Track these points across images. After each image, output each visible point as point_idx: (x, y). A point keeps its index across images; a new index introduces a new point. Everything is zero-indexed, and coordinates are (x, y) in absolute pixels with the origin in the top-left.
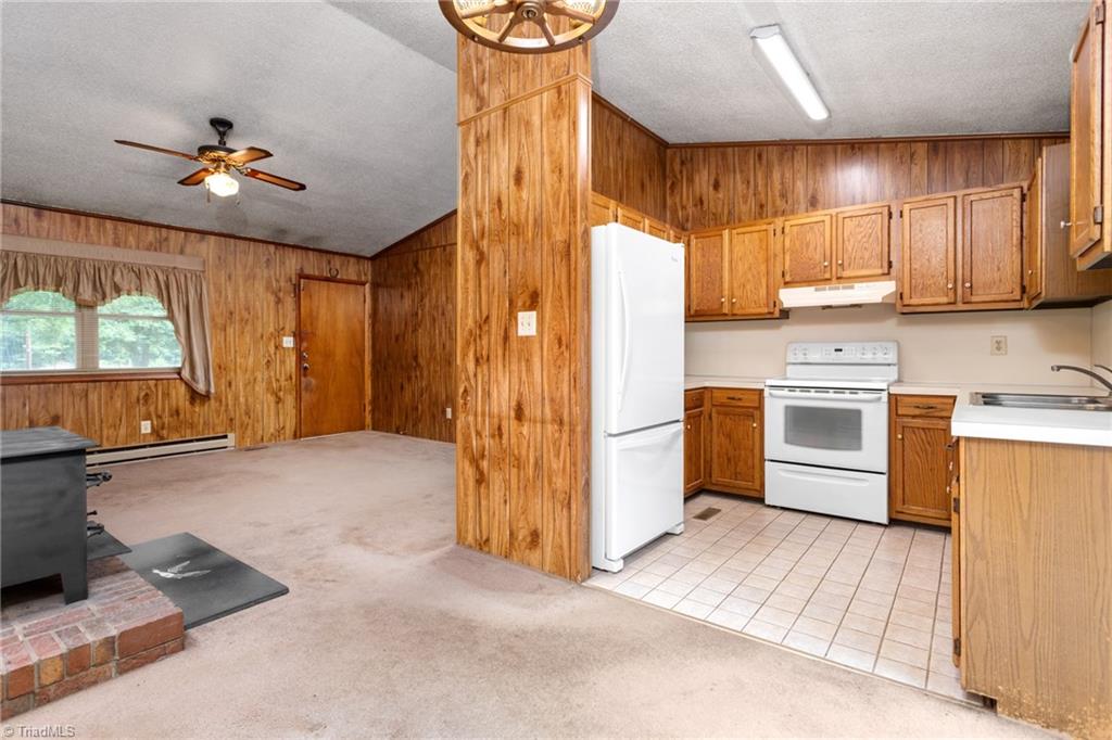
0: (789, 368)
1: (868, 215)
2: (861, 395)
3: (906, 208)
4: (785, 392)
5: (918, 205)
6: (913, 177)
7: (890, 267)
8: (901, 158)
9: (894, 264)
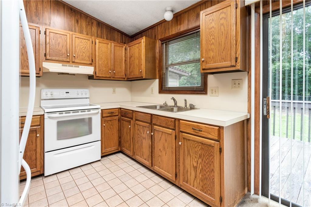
0: (42, 101)
1: (85, 39)
2: (92, 112)
3: (97, 41)
4: (57, 115)
5: (101, 41)
6: (92, 31)
7: (92, 61)
8: (89, 22)
9: (93, 60)
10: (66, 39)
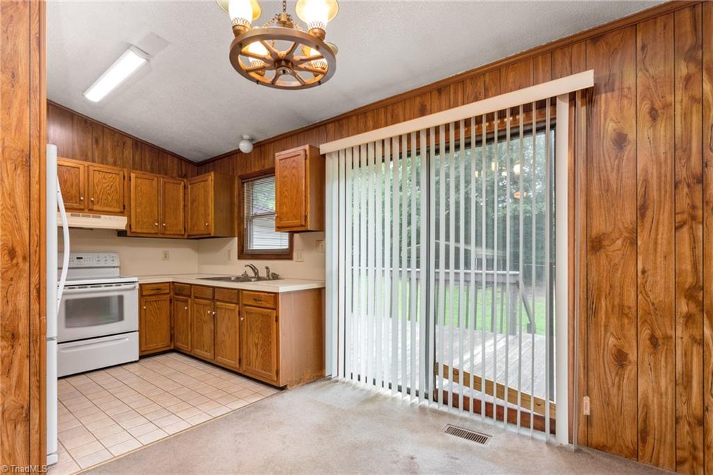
1: (110, 173)
2: (123, 286)
3: (133, 175)
5: (139, 176)
6: (125, 156)
7: (124, 208)
8: (118, 142)
9: (126, 207)
10: (77, 173)
